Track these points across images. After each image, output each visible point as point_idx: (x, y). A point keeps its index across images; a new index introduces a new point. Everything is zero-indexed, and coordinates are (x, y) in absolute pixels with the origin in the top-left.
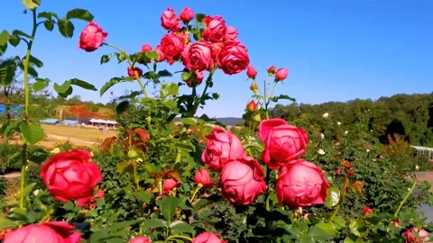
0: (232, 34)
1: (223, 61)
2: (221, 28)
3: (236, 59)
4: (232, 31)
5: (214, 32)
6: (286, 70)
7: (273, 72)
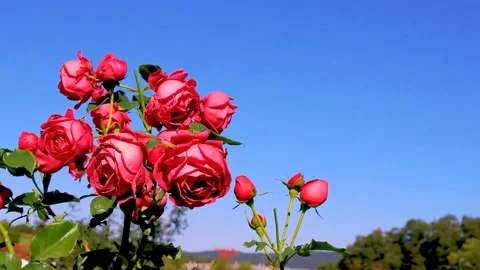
0: (221, 107)
1: (169, 178)
2: (183, 98)
3: (197, 174)
4: (221, 102)
5: (168, 106)
6: (325, 183)
7: (298, 188)
